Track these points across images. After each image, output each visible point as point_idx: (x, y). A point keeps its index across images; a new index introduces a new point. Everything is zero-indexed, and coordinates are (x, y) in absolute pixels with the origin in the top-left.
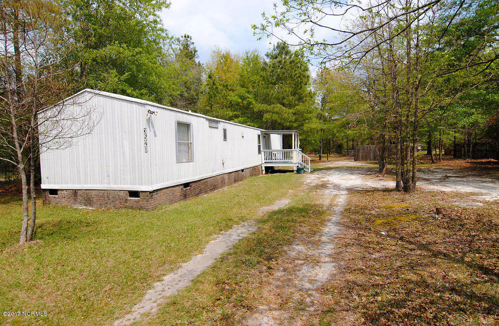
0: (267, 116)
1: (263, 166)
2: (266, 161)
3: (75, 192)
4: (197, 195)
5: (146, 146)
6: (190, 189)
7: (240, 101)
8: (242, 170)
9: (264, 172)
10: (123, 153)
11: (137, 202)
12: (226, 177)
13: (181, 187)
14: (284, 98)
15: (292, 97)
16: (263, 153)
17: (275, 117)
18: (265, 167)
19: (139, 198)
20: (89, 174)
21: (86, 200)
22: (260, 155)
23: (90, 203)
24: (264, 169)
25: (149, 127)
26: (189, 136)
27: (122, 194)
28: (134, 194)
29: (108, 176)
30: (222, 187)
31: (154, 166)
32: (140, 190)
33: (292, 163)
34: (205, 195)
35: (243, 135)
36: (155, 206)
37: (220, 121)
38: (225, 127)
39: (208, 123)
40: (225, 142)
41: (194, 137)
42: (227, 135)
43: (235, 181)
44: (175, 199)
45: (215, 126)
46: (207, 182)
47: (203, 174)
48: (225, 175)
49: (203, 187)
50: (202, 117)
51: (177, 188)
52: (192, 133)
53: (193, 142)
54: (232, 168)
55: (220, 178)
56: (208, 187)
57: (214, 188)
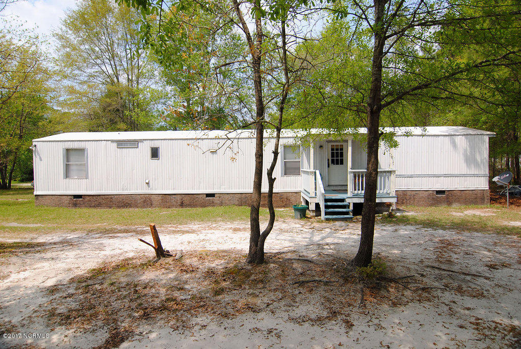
6: (82, 200)
8: (210, 195)
12: (156, 197)
13: (70, 197)
22: (294, 177)
30: (144, 207)
35: (212, 150)
36: (40, 205)
37: (142, 141)
38: (155, 144)
39: (115, 144)
40: (155, 161)
41: (89, 159)
42: (161, 152)
43: (182, 205)
44: (61, 204)
45: (130, 146)
46: (111, 198)
47: (103, 190)
48: (153, 196)
49: (104, 201)
50: (105, 140)
51: (64, 197)
52: (86, 155)
53: (87, 162)
54: (174, 189)
55: (141, 198)
56: (113, 203)
57: (127, 206)
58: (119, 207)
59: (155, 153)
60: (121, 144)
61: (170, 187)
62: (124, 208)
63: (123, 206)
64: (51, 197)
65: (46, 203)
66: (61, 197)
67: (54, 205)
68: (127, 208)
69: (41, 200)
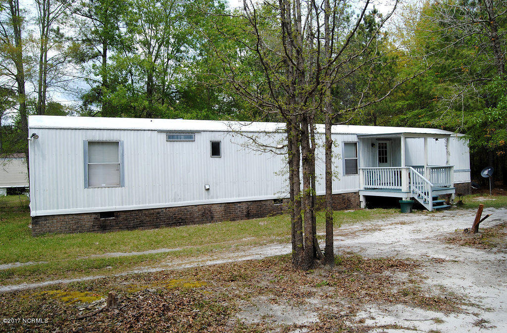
1: (362, 194)
2: (367, 186)
6: (114, 219)
8: (279, 201)
9: (363, 205)
12: (219, 209)
16: (361, 173)
18: (364, 196)
22: (356, 176)
24: (362, 199)
25: (34, 151)
30: (201, 222)
36: (42, 232)
37: (199, 132)
38: (216, 138)
39: (164, 136)
40: (216, 160)
41: (125, 157)
42: (223, 148)
43: (249, 216)
44: (80, 229)
45: (184, 139)
46: (158, 213)
47: (147, 201)
48: (214, 206)
49: (148, 219)
50: (149, 130)
51: (85, 216)
52: (121, 152)
53: (123, 162)
54: (239, 196)
55: (199, 210)
56: (161, 220)
57: (180, 223)
58: (169, 225)
59: (216, 149)
60: (173, 136)
61: (234, 194)
62: (177, 226)
63: (174, 223)
64: (62, 218)
65: (52, 229)
66: (79, 217)
67: (67, 230)
68: (180, 225)
69: (45, 225)
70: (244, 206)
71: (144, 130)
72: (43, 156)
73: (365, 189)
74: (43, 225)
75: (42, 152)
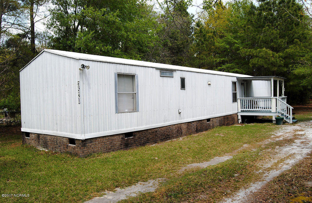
0: (254, 61)
1: (240, 115)
2: (243, 110)
3: (38, 135)
4: (143, 144)
5: (79, 98)
6: (133, 138)
7: (227, 46)
8: (208, 120)
9: (240, 121)
10: (65, 104)
11: (74, 149)
12: (184, 127)
13: (121, 136)
14: (272, 41)
15: (281, 40)
16: (239, 101)
17: (261, 62)
18: (242, 116)
19: (75, 146)
20: (46, 121)
21: (44, 143)
22: (236, 104)
23: (46, 146)
24: (240, 117)
25: (83, 80)
26: (134, 87)
27: (65, 140)
28: (72, 141)
29: (57, 124)
30: (177, 137)
31: (88, 117)
32: (75, 138)
33: (270, 112)
34: (154, 145)
35: (209, 83)
36: (88, 153)
37: (175, 70)
38: (183, 75)
39: (159, 73)
40: (183, 91)
42: (186, 83)
43: (197, 131)
44: (113, 148)
45: (169, 75)
46: (156, 132)
47: (151, 123)
48: (182, 125)
49: (151, 136)
50: (151, 67)
51: (116, 137)
52: (137, 84)
53: (138, 92)
54: (193, 117)
55: (176, 128)
56: (157, 137)
57: (167, 138)
58: (162, 140)
59: (183, 83)
60: (163, 73)
61: (191, 115)
62: (165, 140)
63: (164, 139)
64: (102, 139)
65: (95, 150)
66: (112, 138)
67: (105, 149)
68: (167, 140)
69: (90, 146)
70: (195, 124)
71: (149, 67)
72: (89, 84)
73: (241, 111)
74: (89, 147)
75: (88, 82)
